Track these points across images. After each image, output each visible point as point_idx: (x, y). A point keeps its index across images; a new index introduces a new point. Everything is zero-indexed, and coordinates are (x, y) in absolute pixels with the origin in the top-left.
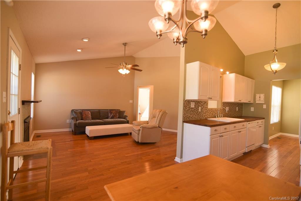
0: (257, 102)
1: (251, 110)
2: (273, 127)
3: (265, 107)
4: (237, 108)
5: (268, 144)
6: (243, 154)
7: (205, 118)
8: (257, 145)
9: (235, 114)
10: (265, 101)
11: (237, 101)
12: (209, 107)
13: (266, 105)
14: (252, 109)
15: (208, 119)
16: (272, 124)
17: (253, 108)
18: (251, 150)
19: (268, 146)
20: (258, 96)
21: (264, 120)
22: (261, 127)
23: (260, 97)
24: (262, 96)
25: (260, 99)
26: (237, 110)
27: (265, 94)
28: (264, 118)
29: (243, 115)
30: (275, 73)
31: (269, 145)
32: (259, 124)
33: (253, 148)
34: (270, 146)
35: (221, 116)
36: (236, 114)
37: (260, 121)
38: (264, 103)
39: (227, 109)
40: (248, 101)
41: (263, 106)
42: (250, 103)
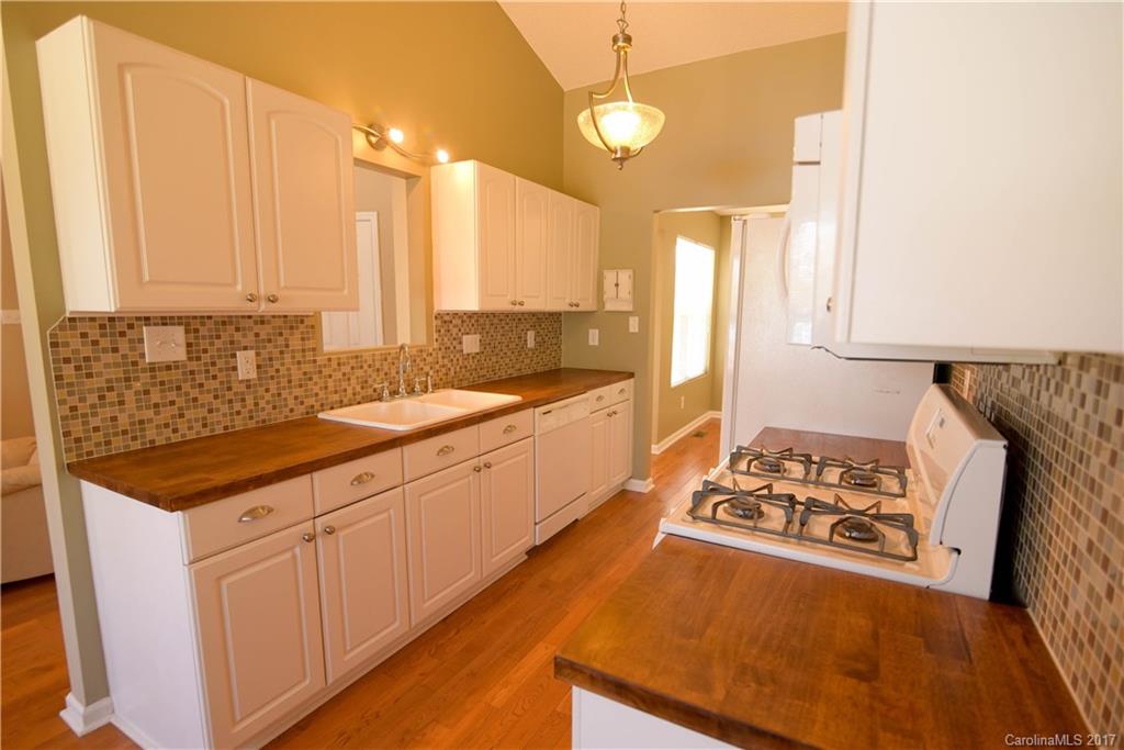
0: (609, 307)
1: (591, 343)
2: (683, 398)
3: (634, 325)
4: (531, 335)
5: (645, 479)
6: (526, 557)
7: (302, 409)
8: (600, 492)
9: (518, 366)
10: (635, 302)
11: (502, 305)
12: (327, 348)
13: (637, 318)
14: (594, 337)
15: (321, 416)
16: (676, 388)
17: (597, 331)
18: (577, 520)
19: (647, 486)
20: (610, 277)
21: (632, 380)
22: (615, 413)
23: (617, 285)
24: (625, 277)
25: (619, 292)
26: (531, 343)
27: (634, 272)
28: (631, 375)
29: (562, 366)
30: (622, 160)
31: (650, 479)
32: (604, 403)
33: (580, 510)
34: (654, 483)
35: (418, 388)
36: (527, 361)
37: (611, 392)
38: (629, 308)
39: (471, 344)
40: (568, 301)
41: (628, 320)
42: (579, 312)
